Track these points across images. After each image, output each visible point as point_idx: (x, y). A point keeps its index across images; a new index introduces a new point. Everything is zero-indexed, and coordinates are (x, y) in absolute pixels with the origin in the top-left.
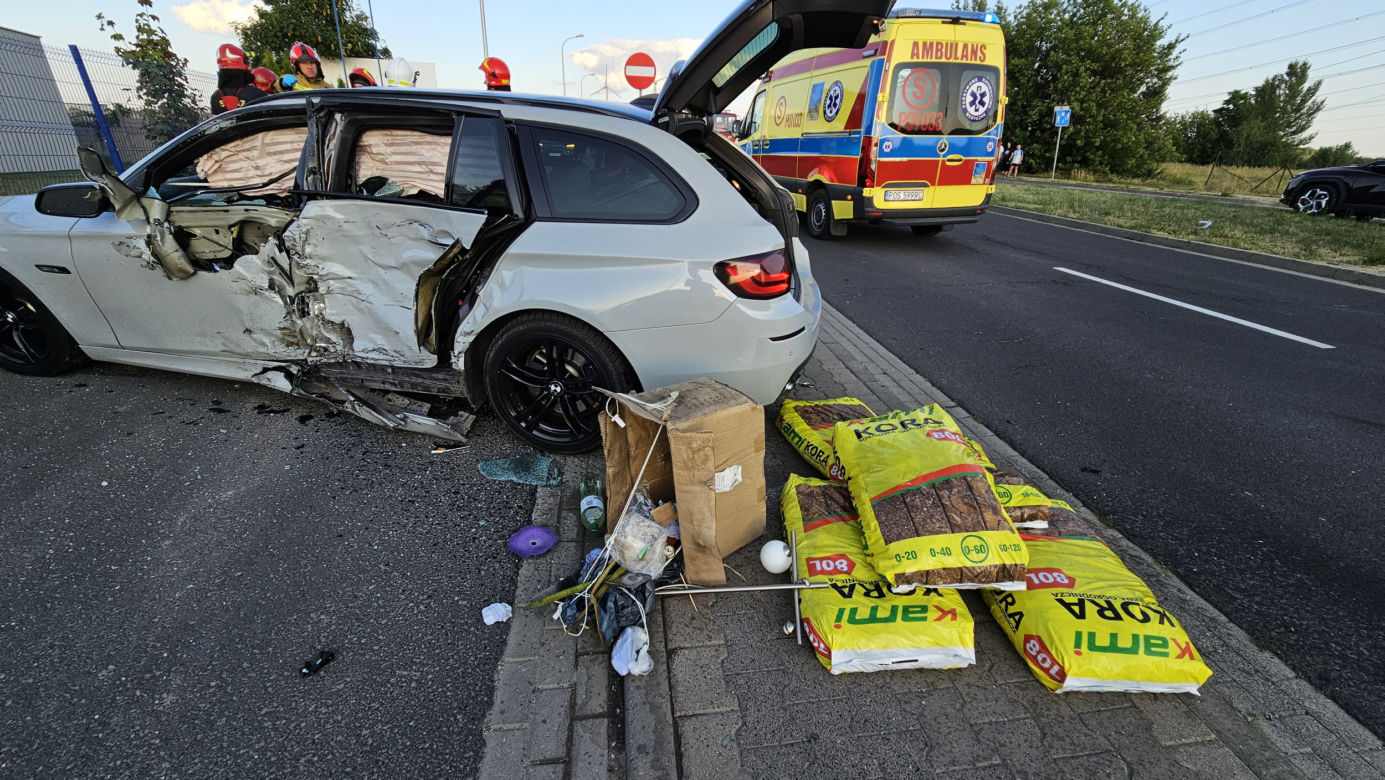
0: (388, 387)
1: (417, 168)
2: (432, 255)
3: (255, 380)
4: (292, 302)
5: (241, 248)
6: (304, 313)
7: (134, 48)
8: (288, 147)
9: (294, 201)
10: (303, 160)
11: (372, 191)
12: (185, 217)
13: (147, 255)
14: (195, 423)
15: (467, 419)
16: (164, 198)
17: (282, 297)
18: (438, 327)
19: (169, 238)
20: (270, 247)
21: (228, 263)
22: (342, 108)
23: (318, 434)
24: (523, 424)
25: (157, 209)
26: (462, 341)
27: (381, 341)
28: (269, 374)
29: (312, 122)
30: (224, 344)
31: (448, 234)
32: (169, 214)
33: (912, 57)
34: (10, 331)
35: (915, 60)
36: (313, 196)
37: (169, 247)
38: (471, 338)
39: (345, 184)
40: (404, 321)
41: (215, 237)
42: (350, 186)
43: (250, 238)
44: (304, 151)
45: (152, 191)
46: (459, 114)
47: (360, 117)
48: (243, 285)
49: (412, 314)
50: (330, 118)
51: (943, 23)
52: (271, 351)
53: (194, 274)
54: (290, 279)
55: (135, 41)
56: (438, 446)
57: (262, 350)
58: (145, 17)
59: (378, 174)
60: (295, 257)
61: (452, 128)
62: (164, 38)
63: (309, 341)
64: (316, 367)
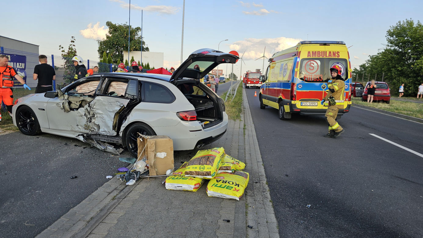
0: (105, 141)
1: (122, 90)
2: (118, 108)
3: (76, 138)
4: (88, 119)
5: (81, 106)
6: (90, 122)
7: (66, 54)
8: (96, 85)
9: (93, 96)
10: (98, 88)
11: (111, 95)
12: (71, 99)
13: (62, 107)
14: (61, 146)
15: (121, 150)
16: (68, 95)
17: (87, 117)
18: (117, 126)
19: (67, 103)
20: (86, 106)
21: (77, 109)
22: (107, 77)
23: (88, 150)
24: (133, 151)
25: (66, 96)
26: (122, 129)
27: (106, 129)
28: (80, 136)
29: (101, 80)
30: (72, 129)
31: (122, 104)
32: (68, 98)
33: (308, 56)
34: (27, 124)
36: (98, 95)
37: (67, 105)
38: (124, 128)
39: (106, 93)
40: (111, 124)
41: (76, 103)
42: (107, 93)
43: (83, 104)
44: (98, 86)
45: (66, 93)
46: (130, 79)
47: (111, 79)
48: (79, 114)
49: (113, 122)
50: (105, 79)
51: (320, 45)
52: (81, 131)
53: (70, 111)
54: (89, 113)
55: (67, 52)
56: (112, 155)
57: (79, 130)
58: (72, 46)
59: (113, 91)
60: (91, 108)
61: (128, 82)
62: (75, 51)
63: (90, 128)
64: (91, 135)
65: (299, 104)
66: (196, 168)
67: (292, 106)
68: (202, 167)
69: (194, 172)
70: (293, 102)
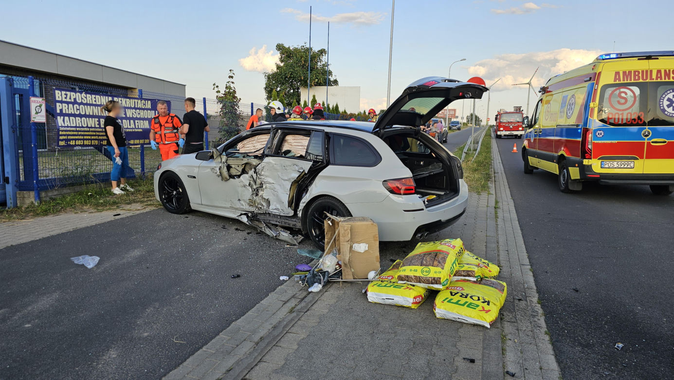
0: (277, 223)
1: (300, 147)
2: (295, 175)
3: (237, 218)
4: (254, 191)
5: (244, 172)
6: (257, 195)
7: (223, 95)
8: (264, 140)
9: (261, 158)
10: (267, 144)
11: (285, 155)
12: (231, 162)
13: (218, 173)
14: (217, 230)
15: (300, 238)
16: (226, 155)
17: (252, 188)
18: (294, 202)
19: (225, 168)
20: (251, 172)
21: (239, 176)
22: (281, 129)
23: (253, 237)
24: (317, 239)
25: (224, 158)
26: (302, 205)
27: (278, 206)
28: (242, 216)
29: (272, 133)
30: (231, 204)
31: (302, 168)
32: (227, 160)
33: (615, 81)
34: (173, 198)
35: (617, 82)
36: (267, 156)
37: (225, 170)
38: (305, 204)
39: (278, 152)
40: (285, 199)
41: (237, 168)
42: (279, 153)
43: (247, 169)
44: (268, 141)
45: (224, 153)
46: (313, 131)
47: (285, 131)
48: (242, 184)
49: (288, 196)
50: (277, 131)
51: (639, 59)
52: (244, 208)
53: (229, 180)
54: (255, 183)
55: (224, 93)
56: (288, 245)
57: (242, 207)
58: (229, 83)
59: (288, 149)
60: (258, 175)
61: (310, 135)
62: (234, 90)
63: (256, 205)
64: (257, 215)
65: (597, 166)
66: (416, 271)
67: (584, 169)
68: (426, 269)
69: (413, 277)
70: (586, 162)
